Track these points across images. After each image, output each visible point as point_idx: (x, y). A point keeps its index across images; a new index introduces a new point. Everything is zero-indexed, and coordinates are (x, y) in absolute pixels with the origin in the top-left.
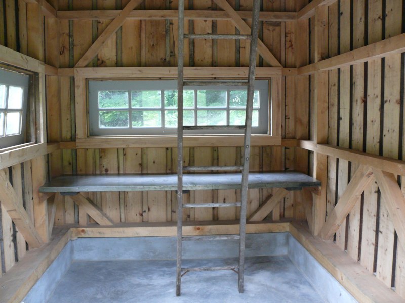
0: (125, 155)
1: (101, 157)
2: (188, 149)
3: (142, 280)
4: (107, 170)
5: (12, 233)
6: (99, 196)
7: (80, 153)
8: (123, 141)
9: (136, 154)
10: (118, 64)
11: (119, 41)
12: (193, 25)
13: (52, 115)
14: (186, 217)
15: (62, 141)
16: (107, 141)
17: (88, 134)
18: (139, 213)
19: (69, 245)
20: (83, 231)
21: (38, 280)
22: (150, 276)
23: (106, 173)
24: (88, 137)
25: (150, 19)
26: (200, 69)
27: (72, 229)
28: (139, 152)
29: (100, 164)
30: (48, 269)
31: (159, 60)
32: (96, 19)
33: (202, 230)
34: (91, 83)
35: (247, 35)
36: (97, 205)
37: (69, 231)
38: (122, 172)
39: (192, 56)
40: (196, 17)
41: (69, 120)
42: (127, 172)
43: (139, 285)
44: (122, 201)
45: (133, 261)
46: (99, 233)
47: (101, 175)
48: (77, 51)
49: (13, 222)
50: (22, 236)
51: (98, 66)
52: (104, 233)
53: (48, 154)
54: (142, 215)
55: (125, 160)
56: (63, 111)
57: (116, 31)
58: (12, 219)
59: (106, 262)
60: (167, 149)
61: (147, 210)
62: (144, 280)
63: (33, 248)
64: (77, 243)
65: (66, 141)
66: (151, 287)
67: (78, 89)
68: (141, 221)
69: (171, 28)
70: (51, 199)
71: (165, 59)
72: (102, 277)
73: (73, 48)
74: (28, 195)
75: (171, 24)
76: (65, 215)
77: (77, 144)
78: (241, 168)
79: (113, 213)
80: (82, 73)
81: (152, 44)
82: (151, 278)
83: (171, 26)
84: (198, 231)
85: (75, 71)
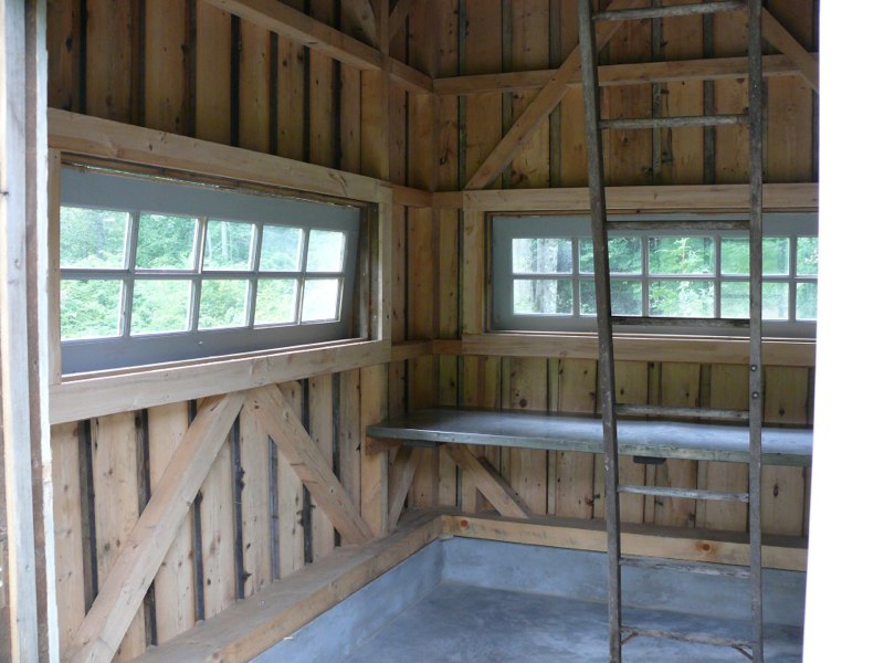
0: (561, 372)
1: (513, 375)
2: (698, 367)
3: (557, 639)
4: (523, 403)
5: (300, 507)
6: (505, 456)
7: (471, 366)
8: (555, 342)
9: (586, 372)
10: (553, 182)
11: (555, 134)
12: (713, 91)
13: (419, 286)
14: (686, 517)
15: (438, 338)
16: (523, 342)
17: (488, 326)
18: (586, 499)
19: (432, 548)
20: (464, 523)
21: (336, 603)
22: (580, 634)
23: (522, 409)
24: (486, 331)
25: (617, 83)
26: (724, 190)
27: (444, 517)
28: (592, 368)
29: (512, 389)
30: (366, 588)
31: (638, 172)
32: (510, 90)
33: (714, 550)
34: (497, 221)
35: (738, 116)
36: (500, 475)
37: (437, 519)
38: (554, 409)
39: (710, 160)
40: (716, 74)
41: (455, 295)
42: (564, 410)
43: (545, 650)
44: (551, 470)
45: (560, 600)
46: (497, 531)
47: (512, 412)
48: (472, 157)
49: (304, 486)
50: (325, 517)
51: (513, 186)
52: (505, 533)
53: (406, 362)
54: (591, 503)
55: (562, 382)
56: (442, 278)
57: (549, 111)
58: (302, 481)
59: (505, 593)
60: (651, 365)
61: (602, 495)
62: (561, 640)
63: (350, 543)
64: (452, 547)
65: (447, 338)
66: (567, 657)
67: (469, 234)
68: (589, 517)
69: (664, 102)
70: (404, 453)
71: (651, 170)
72: (481, 622)
73: (465, 151)
74: (347, 440)
75: (665, 92)
76: (436, 488)
77: (464, 346)
78: (744, 416)
79: (532, 494)
80: (479, 202)
81: (623, 138)
82: (578, 640)
83: (664, 96)
84: (705, 552)
85: (465, 198)
